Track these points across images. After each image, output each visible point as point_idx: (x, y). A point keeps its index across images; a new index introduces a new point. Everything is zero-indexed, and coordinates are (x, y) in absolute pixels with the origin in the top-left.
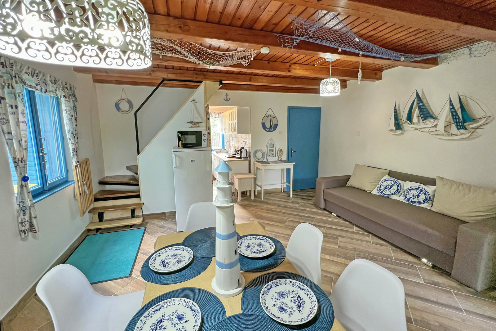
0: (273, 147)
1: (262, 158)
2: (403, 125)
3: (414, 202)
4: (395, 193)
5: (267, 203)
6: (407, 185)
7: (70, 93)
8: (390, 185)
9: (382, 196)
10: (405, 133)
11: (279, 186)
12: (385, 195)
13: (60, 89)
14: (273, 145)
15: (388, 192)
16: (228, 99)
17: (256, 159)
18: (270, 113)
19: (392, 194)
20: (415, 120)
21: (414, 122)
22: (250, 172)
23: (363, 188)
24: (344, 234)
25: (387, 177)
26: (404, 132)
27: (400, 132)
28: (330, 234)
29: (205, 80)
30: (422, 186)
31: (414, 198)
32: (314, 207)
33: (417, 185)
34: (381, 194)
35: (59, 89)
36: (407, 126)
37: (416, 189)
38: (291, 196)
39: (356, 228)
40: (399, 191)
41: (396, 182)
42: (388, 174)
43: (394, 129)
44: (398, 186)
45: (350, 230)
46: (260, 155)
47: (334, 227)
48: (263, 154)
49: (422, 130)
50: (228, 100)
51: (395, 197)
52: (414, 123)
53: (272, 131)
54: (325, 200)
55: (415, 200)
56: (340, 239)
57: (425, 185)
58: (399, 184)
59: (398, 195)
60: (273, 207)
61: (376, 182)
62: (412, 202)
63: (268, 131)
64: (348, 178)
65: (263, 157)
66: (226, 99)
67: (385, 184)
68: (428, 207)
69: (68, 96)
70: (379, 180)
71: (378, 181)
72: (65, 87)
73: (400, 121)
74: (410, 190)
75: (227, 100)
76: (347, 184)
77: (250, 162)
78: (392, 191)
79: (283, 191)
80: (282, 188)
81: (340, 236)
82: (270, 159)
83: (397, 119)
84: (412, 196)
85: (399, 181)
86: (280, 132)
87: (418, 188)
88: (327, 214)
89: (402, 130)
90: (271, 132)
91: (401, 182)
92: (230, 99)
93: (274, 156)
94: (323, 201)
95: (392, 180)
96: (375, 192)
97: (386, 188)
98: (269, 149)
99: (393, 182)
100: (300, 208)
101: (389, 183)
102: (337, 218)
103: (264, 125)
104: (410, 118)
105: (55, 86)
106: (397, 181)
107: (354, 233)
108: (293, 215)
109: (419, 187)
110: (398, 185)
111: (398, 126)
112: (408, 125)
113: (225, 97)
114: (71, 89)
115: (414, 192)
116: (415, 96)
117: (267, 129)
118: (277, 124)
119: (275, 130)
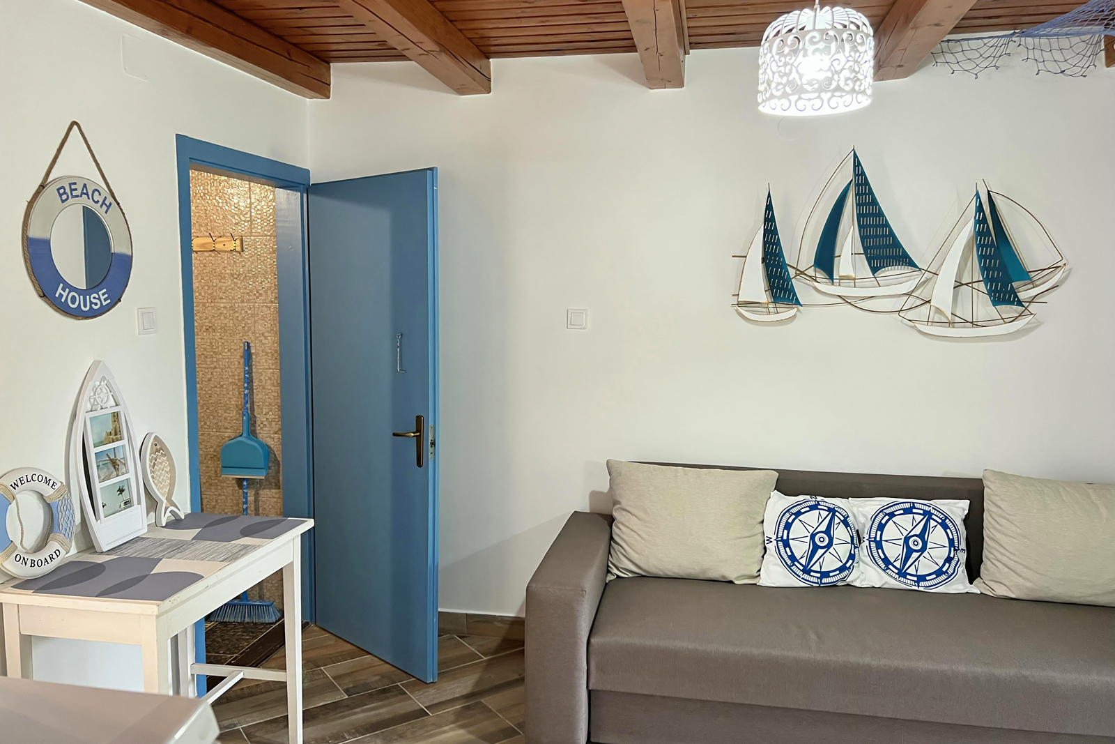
0: (118, 435)
8: (823, 528)
12: (825, 574)
14: (116, 416)
15: (829, 562)
18: (75, 164)
20: (845, 267)
27: (787, 311)
42: (774, 485)
43: (764, 297)
49: (862, 304)
63: (77, 314)
67: (800, 531)
76: (612, 570)
86: (149, 319)
89: (796, 303)
90: (92, 314)
93: (129, 503)
94: (584, 704)
97: (814, 547)
98: (92, 451)
116: (848, 175)
117: (65, 294)
118: (125, 257)
119: (119, 300)
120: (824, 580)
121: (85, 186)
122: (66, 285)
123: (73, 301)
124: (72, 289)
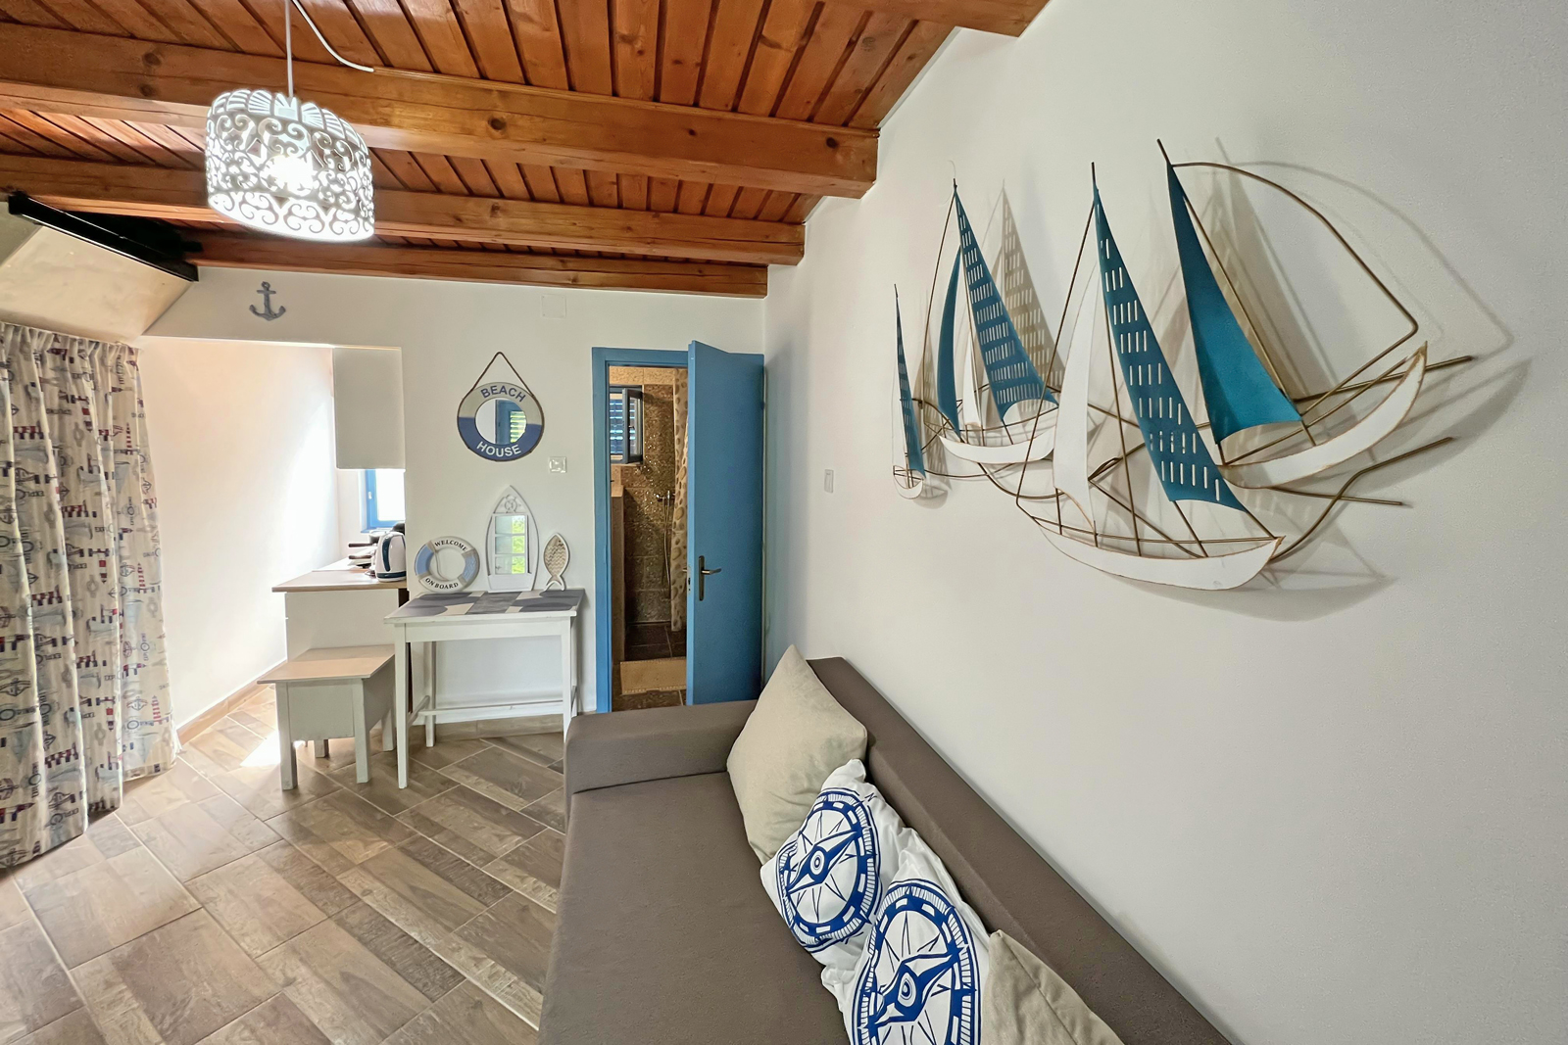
1: (460, 577)
8: (829, 846)
16: (276, 309)
17: (423, 581)
18: (500, 374)
21: (967, 422)
25: (848, 774)
26: (941, 487)
27: (919, 487)
36: (950, 451)
41: (859, 831)
42: (860, 751)
43: (904, 461)
44: (862, 865)
46: (449, 565)
48: (470, 558)
50: (277, 311)
53: (514, 458)
61: (797, 798)
63: (494, 458)
65: (468, 572)
66: (261, 309)
70: (816, 787)
71: (811, 792)
75: (269, 314)
77: (404, 596)
82: (498, 584)
90: (505, 459)
92: (283, 310)
97: (807, 868)
99: (847, 824)
101: (830, 826)
103: (467, 428)
104: (949, 401)
112: (950, 443)
113: (259, 301)
117: (484, 447)
118: (538, 426)
119: (530, 451)
121: (503, 387)
122: (486, 442)
123: (491, 451)
124: (490, 444)
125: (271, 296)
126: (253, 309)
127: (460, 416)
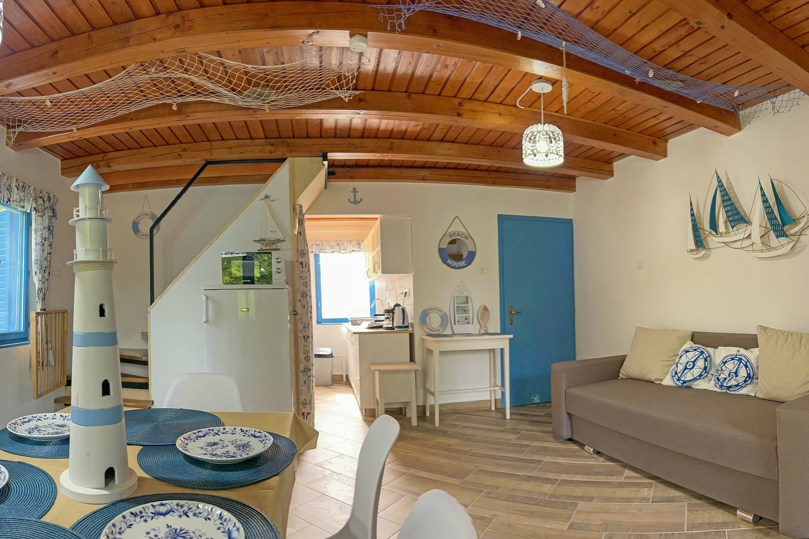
0: (467, 302)
1: (440, 326)
2: (707, 240)
3: (730, 387)
4: (700, 375)
5: (445, 434)
6: (720, 354)
7: (47, 204)
8: (693, 360)
9: (679, 387)
10: (711, 253)
11: (486, 396)
12: (685, 382)
13: (31, 199)
14: (467, 297)
15: (689, 376)
16: (358, 199)
17: (425, 328)
18: (457, 227)
19: (695, 379)
20: (722, 228)
21: (720, 231)
22: (412, 359)
23: (646, 378)
24: (593, 491)
25: (689, 344)
26: (709, 253)
27: (703, 252)
28: (562, 496)
29: (291, 154)
30: (743, 351)
31: (731, 377)
32: (551, 439)
33: (733, 350)
34: (677, 383)
35: (29, 200)
36: (713, 241)
37: (732, 359)
38: (508, 417)
39: (628, 473)
40: (708, 370)
41: (702, 353)
42: (690, 338)
43: (694, 247)
44: (706, 360)
45: (614, 479)
46: (435, 321)
47: (579, 478)
48: (444, 318)
49: (733, 245)
51: (701, 385)
52: (721, 234)
53: (463, 267)
54: (569, 415)
55: (733, 383)
56: (582, 505)
57: (746, 349)
58: (707, 355)
59: (706, 379)
60: (454, 441)
61: (670, 359)
62: (729, 388)
63: (454, 267)
64: (621, 360)
65: (444, 324)
66: (352, 200)
67: (684, 360)
68: (752, 391)
69: (41, 209)
70: (677, 353)
71: (674, 355)
72: (39, 197)
73: (701, 231)
74: (725, 363)
75: (355, 202)
76: (620, 375)
77: (411, 336)
78: (696, 372)
79: (493, 408)
80: (491, 400)
81: (582, 498)
82: (458, 329)
83: (696, 229)
84: (727, 375)
85: (708, 349)
86: (483, 269)
87: (736, 357)
88: (576, 451)
89: (705, 248)
90: (460, 268)
91: (711, 350)
92: (361, 200)
93: (468, 323)
94: (565, 418)
95: (695, 350)
96: (668, 381)
97: (686, 368)
98: (456, 305)
99: (697, 353)
100: (518, 442)
101: (691, 355)
102: (594, 458)
103: (443, 253)
104: (714, 225)
105: (22, 194)
106: (703, 350)
107: (620, 485)
108: (494, 457)
109: (737, 355)
110: (705, 357)
111: (700, 243)
112: (714, 238)
113: (351, 196)
114: (49, 200)
115: (731, 366)
116: (715, 183)
118: (473, 252)
119: (470, 264)
120: (684, 385)
121: (458, 233)
123: (453, 264)
124: (453, 260)
125: (357, 193)
126: (349, 200)
127: (440, 247)
